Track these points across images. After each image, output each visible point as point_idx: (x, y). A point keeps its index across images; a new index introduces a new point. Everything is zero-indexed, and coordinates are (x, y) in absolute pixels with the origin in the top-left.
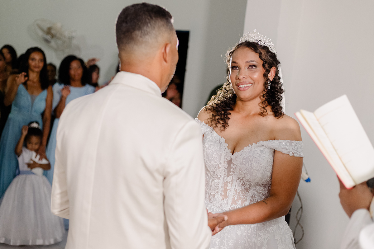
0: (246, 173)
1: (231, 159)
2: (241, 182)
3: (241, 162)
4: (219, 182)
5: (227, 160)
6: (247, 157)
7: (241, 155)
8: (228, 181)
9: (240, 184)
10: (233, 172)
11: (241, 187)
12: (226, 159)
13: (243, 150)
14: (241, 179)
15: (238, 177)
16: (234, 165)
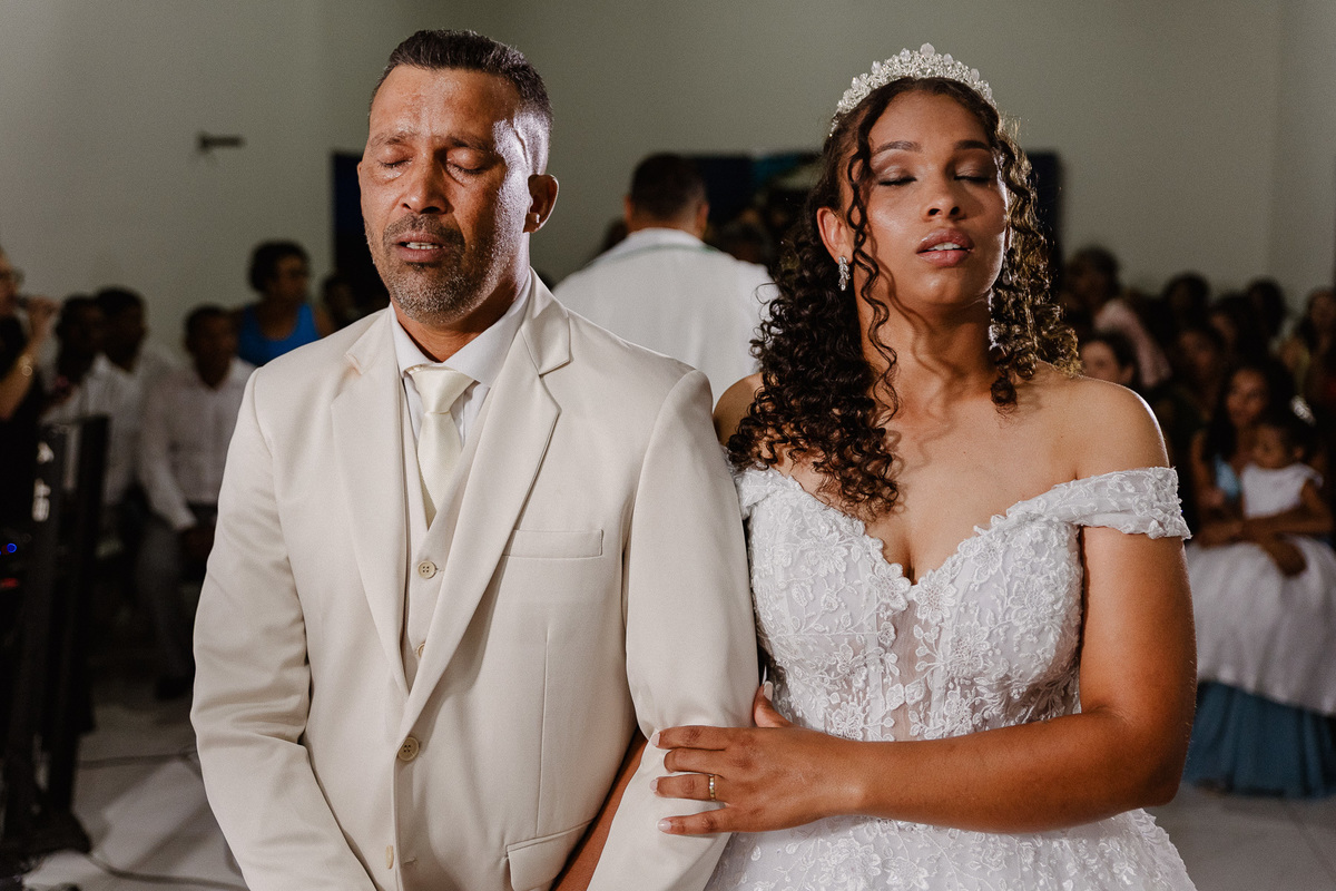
0: (990, 654)
1: (911, 605)
2: (966, 698)
3: (962, 609)
4: (864, 711)
5: (889, 613)
6: (981, 585)
7: (952, 581)
8: (910, 702)
9: (966, 708)
10: (929, 658)
11: (968, 718)
12: (888, 607)
13: (955, 556)
14: (963, 687)
15: (953, 679)
16: (926, 626)
